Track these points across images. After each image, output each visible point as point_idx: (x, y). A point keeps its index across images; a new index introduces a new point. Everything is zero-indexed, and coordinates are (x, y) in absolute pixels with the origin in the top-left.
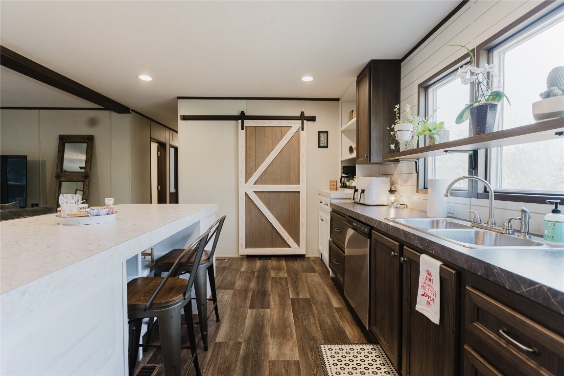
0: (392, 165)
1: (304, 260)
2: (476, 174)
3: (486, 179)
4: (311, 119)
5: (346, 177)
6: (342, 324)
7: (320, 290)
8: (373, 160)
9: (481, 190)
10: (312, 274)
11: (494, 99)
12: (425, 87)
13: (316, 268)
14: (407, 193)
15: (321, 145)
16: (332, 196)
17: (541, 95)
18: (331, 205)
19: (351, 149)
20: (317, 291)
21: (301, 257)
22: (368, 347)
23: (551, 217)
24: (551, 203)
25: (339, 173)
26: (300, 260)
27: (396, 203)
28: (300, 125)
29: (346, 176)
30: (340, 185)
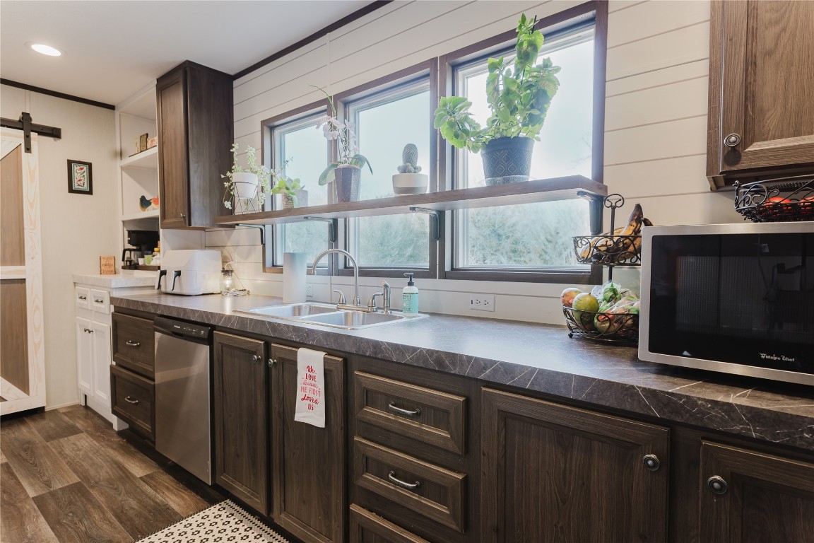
0: (223, 232)
1: (43, 418)
2: (336, 247)
3: (345, 249)
4: (50, 132)
5: (133, 250)
6: (159, 498)
7: (99, 461)
8: (195, 224)
9: (341, 266)
10: (72, 438)
11: (356, 163)
12: (270, 126)
13: (78, 425)
14: (249, 275)
15: (76, 187)
16: (113, 285)
17: (399, 168)
18: (112, 300)
19: (145, 203)
20: (93, 464)
21: (37, 413)
22: (214, 510)
23: (407, 289)
24: (407, 276)
25: (119, 241)
26: (34, 420)
27: (234, 289)
28: (22, 141)
29: (135, 248)
30: (122, 264)
